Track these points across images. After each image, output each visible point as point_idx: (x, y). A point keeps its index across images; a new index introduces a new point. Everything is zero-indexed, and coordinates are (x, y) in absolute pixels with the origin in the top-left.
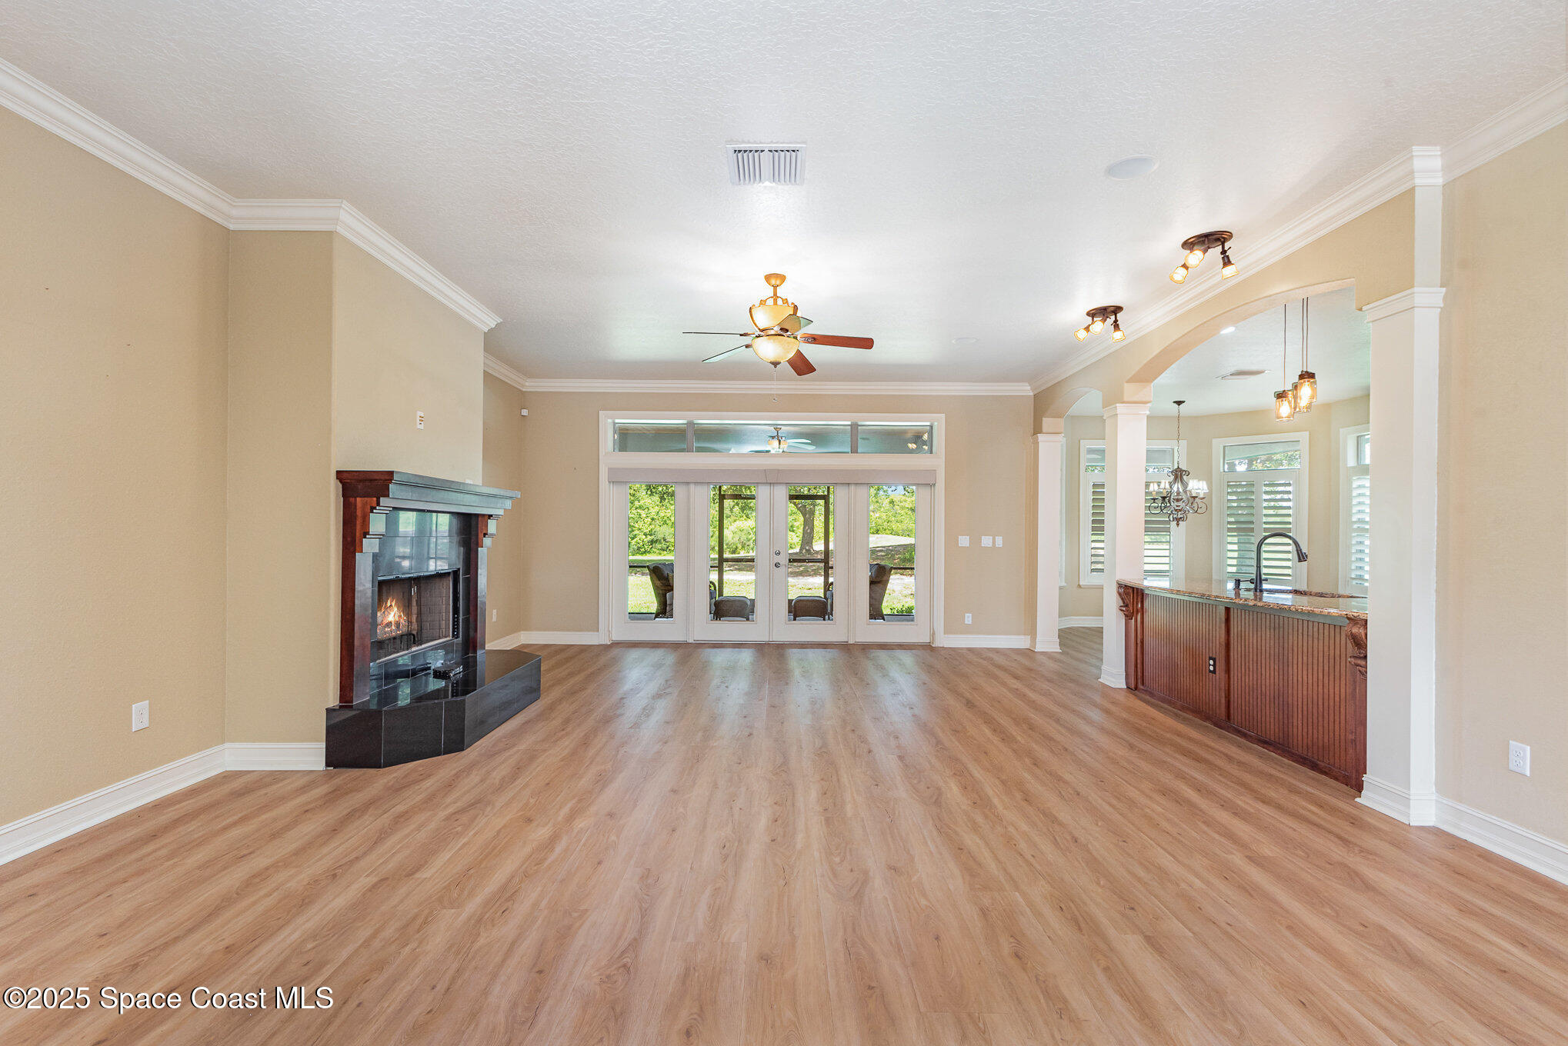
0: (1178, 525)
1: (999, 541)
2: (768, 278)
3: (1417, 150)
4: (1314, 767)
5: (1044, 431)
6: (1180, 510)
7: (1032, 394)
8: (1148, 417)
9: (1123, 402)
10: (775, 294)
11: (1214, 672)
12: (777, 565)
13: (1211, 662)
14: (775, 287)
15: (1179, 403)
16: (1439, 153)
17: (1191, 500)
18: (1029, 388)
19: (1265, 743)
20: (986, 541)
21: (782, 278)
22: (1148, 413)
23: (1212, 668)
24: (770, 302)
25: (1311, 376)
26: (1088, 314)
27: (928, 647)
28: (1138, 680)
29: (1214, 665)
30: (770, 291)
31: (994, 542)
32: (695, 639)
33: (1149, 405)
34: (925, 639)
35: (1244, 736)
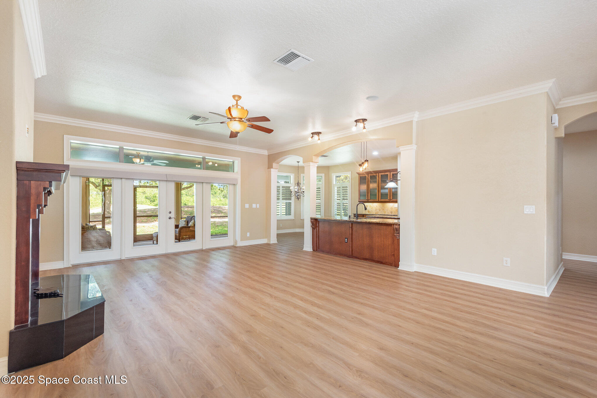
0: (298, 200)
1: (258, 205)
2: (234, 96)
3: (416, 111)
4: (381, 263)
5: (273, 168)
6: (299, 195)
7: (267, 154)
8: (317, 167)
9: (312, 162)
10: (237, 104)
11: (347, 242)
12: (170, 218)
13: (346, 239)
14: (237, 101)
15: (298, 162)
16: (418, 114)
17: (303, 192)
18: (267, 152)
19: (365, 259)
20: (254, 206)
21: (240, 97)
22: (317, 166)
23: (346, 241)
24: (235, 106)
25: (368, 161)
26: (312, 133)
27: (234, 247)
28: (317, 247)
29: (347, 240)
30: (234, 102)
31: (256, 206)
32: (126, 257)
33: (318, 163)
34: (231, 244)
35: (358, 258)
